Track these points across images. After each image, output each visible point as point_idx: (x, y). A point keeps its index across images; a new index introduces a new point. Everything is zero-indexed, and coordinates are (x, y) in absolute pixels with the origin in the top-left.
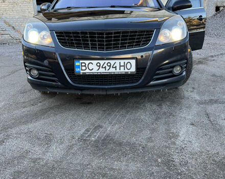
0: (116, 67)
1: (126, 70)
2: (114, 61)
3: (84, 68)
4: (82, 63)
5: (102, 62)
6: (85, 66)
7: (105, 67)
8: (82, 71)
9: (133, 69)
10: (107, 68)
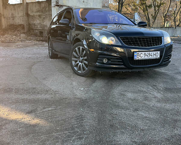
0: (152, 55)
1: (156, 57)
2: (151, 52)
3: (138, 56)
4: (137, 54)
5: (146, 53)
6: (139, 55)
7: (148, 56)
8: (137, 58)
9: (159, 56)
10: (149, 56)
